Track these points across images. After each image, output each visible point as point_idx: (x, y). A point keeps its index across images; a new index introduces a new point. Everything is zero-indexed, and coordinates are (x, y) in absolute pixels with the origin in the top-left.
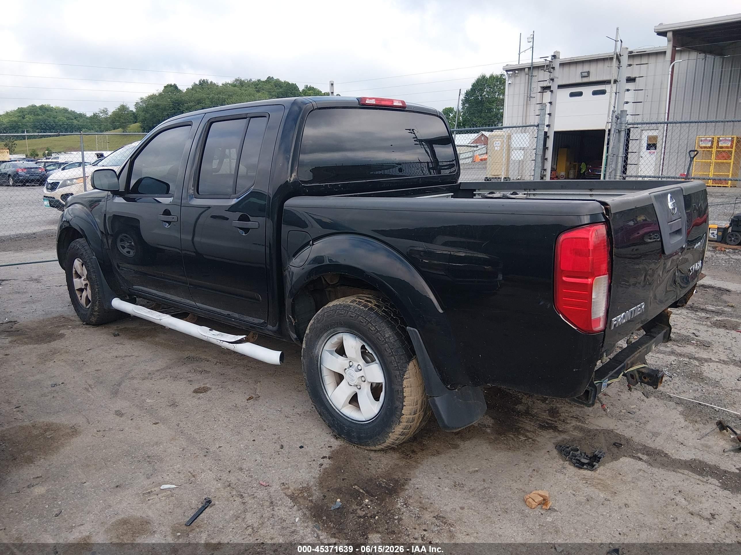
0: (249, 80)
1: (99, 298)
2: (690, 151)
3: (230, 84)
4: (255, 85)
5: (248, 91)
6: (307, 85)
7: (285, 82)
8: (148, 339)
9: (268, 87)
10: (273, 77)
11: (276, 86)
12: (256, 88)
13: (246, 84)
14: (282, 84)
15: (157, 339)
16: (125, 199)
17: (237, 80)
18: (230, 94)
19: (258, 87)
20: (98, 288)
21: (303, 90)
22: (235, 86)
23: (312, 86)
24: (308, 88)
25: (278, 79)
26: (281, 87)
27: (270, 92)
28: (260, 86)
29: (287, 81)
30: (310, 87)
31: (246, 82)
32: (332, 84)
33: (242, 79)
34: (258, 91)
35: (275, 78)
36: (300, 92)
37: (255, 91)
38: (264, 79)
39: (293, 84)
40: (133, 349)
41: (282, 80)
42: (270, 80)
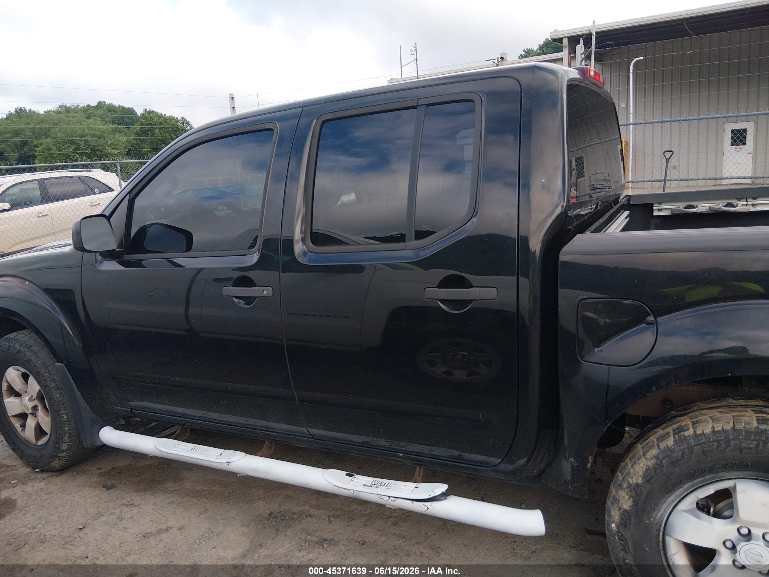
0: (76, 105)
1: (69, 430)
2: (666, 152)
3: (53, 111)
4: (84, 111)
5: (77, 118)
6: (146, 109)
7: (119, 107)
8: (170, 485)
9: (100, 112)
10: (104, 102)
11: (109, 111)
12: (86, 114)
13: (73, 110)
14: (117, 109)
15: (188, 485)
16: (122, 263)
17: (61, 107)
18: (56, 122)
19: (88, 112)
20: (67, 414)
21: (142, 114)
22: (60, 113)
23: (152, 109)
24: (148, 112)
25: (111, 104)
26: (115, 112)
27: (102, 118)
28: (89, 111)
29: (121, 104)
30: (150, 111)
31: (73, 108)
32: (233, 98)
33: (68, 105)
34: (89, 118)
35: (107, 102)
36: (139, 117)
37: (85, 118)
38: (94, 103)
39: (129, 109)
40: (160, 512)
41: (116, 103)
42: (101, 105)
